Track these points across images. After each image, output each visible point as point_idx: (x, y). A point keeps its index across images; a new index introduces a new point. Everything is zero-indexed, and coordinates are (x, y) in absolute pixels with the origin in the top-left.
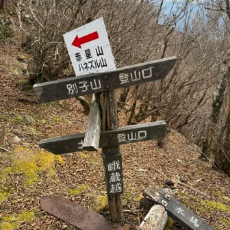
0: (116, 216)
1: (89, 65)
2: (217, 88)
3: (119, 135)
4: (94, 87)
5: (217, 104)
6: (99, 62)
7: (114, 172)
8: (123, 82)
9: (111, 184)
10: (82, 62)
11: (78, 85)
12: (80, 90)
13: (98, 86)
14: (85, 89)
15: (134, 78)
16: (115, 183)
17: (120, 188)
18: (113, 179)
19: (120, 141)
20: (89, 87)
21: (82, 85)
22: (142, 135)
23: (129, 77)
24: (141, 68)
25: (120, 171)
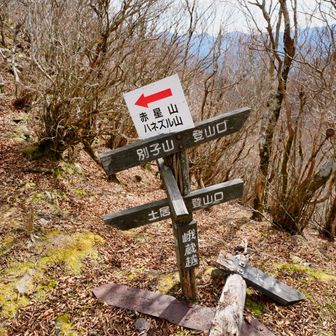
0: (190, 294)
1: (159, 125)
2: (263, 136)
3: (194, 200)
4: (166, 148)
5: (265, 154)
6: (171, 120)
7: (189, 243)
8: (197, 140)
9: (186, 257)
10: (149, 122)
11: (149, 149)
12: (151, 154)
13: (171, 147)
14: (156, 152)
15: (208, 134)
16: (190, 256)
17: (196, 261)
18: (188, 251)
19: (195, 206)
20: (161, 150)
21: (153, 148)
22: (218, 197)
23: (204, 134)
24: (215, 123)
25: (195, 241)
